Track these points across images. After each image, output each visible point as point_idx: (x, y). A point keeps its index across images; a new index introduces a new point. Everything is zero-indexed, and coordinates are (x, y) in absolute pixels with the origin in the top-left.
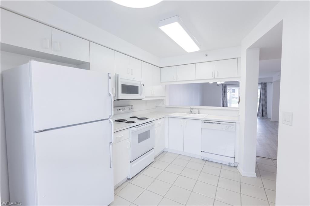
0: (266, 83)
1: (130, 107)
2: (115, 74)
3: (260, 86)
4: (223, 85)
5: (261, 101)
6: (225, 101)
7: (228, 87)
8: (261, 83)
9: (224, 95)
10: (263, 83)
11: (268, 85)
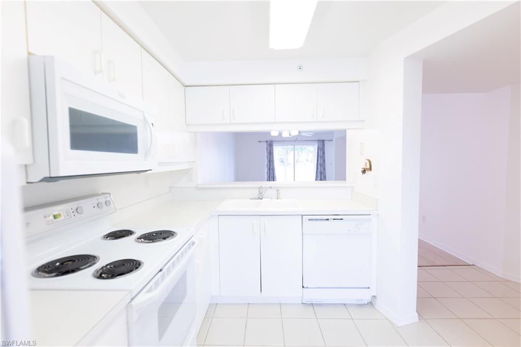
0: (324, 140)
1: (102, 199)
2: (29, 54)
3: (317, 144)
4: (267, 142)
5: (319, 167)
6: (271, 167)
7: (274, 145)
8: (318, 140)
9: (269, 159)
10: (320, 140)
11: (325, 142)
